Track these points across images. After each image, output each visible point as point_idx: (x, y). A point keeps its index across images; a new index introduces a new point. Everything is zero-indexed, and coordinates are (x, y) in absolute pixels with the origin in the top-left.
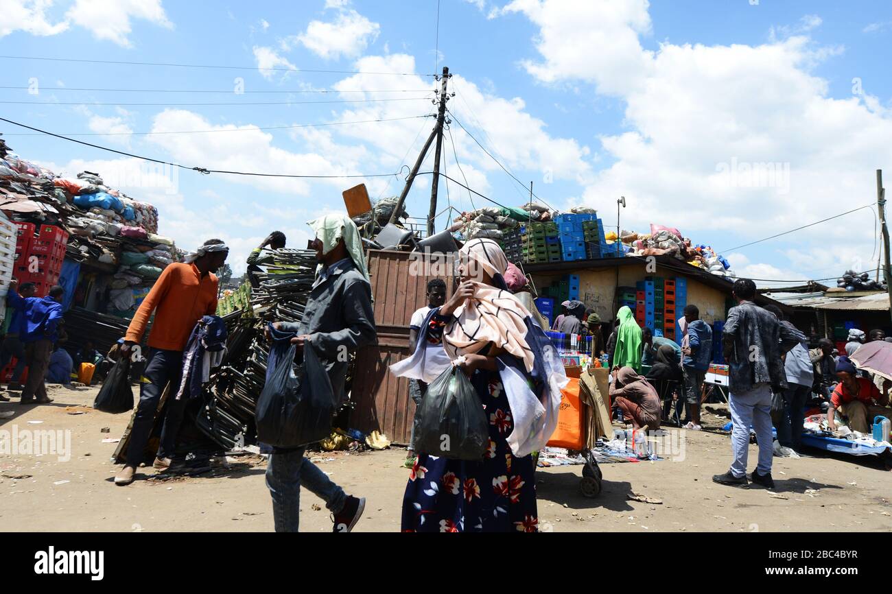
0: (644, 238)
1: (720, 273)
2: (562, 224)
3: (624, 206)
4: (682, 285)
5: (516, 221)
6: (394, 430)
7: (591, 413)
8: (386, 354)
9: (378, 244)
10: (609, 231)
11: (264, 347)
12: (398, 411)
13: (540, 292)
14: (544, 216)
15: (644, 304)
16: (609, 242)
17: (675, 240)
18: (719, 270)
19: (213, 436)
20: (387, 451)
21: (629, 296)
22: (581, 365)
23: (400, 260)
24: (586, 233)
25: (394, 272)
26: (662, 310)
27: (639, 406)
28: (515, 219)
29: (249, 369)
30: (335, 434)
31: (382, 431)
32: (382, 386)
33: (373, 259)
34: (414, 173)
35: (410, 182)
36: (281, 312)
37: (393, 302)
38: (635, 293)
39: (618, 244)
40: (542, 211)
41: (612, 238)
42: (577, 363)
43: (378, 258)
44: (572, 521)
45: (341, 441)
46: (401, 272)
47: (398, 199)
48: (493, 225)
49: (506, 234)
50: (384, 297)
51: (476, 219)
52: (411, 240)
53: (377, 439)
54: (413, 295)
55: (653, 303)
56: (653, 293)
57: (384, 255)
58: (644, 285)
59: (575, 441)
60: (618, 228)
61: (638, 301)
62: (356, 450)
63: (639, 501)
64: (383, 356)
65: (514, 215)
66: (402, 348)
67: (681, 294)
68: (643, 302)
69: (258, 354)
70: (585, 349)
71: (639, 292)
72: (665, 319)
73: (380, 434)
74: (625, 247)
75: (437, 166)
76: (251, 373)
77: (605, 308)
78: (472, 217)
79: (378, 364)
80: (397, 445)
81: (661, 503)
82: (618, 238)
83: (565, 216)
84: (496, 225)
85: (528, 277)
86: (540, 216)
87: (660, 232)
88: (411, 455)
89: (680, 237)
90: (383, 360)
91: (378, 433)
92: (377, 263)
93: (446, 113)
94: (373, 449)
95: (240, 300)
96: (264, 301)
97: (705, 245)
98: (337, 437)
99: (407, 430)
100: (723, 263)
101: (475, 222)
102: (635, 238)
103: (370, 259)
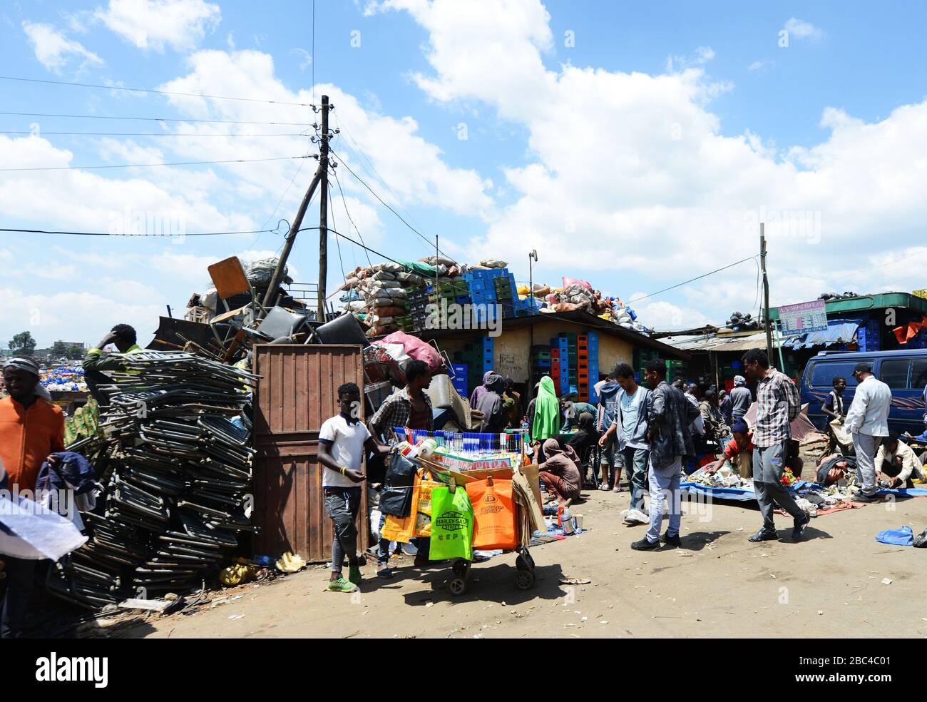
0: (556, 292)
1: (628, 325)
2: (473, 282)
3: (536, 260)
4: (593, 339)
5: (421, 278)
6: (308, 548)
7: (524, 512)
8: (290, 465)
9: (265, 335)
10: (521, 286)
11: (130, 481)
12: (311, 527)
13: (453, 357)
14: (452, 270)
15: (558, 361)
16: (522, 297)
17: (587, 294)
18: (627, 322)
19: (75, 599)
20: (304, 572)
21: (544, 354)
22: (512, 466)
23: (296, 355)
24: (498, 291)
25: (290, 369)
26: (576, 366)
27: (562, 478)
28: (419, 275)
29: (112, 510)
30: (238, 565)
31: (294, 551)
32: (289, 502)
33: (261, 355)
34: (295, 229)
35: (291, 241)
36: (146, 434)
37: (293, 403)
38: (550, 351)
39: (531, 300)
40: (449, 265)
41: (525, 293)
42: (508, 464)
43: (268, 354)
44: (512, 620)
45: (246, 573)
46: (299, 369)
47: (278, 261)
48: (394, 282)
49: (410, 294)
50: (280, 399)
51: (374, 276)
52: (305, 326)
53: (290, 561)
54: (317, 394)
55: (567, 360)
56: (567, 350)
57: (275, 350)
58: (558, 343)
59: (511, 541)
60: (531, 283)
61: (553, 359)
62: (266, 578)
63: (570, 584)
64: (287, 467)
65: (417, 270)
66: (309, 456)
67: (594, 349)
68: (558, 359)
69: (122, 491)
70: (515, 447)
71: (552, 349)
72: (579, 374)
73: (293, 555)
74: (538, 302)
75: (324, 220)
76: (115, 515)
77: (520, 368)
78: (369, 274)
79: (281, 477)
80: (314, 563)
81: (590, 582)
82: (531, 293)
83: (474, 271)
84: (398, 283)
85: (443, 355)
86: (448, 271)
87: (572, 286)
88: (335, 577)
89: (590, 290)
90: (287, 473)
91: (290, 554)
92: (267, 360)
93: (330, 155)
94: (286, 574)
95: (84, 424)
96: (119, 423)
97: (615, 297)
98: (240, 569)
99: (324, 545)
100: (631, 314)
101: (373, 280)
102: (548, 292)
103: (257, 356)
